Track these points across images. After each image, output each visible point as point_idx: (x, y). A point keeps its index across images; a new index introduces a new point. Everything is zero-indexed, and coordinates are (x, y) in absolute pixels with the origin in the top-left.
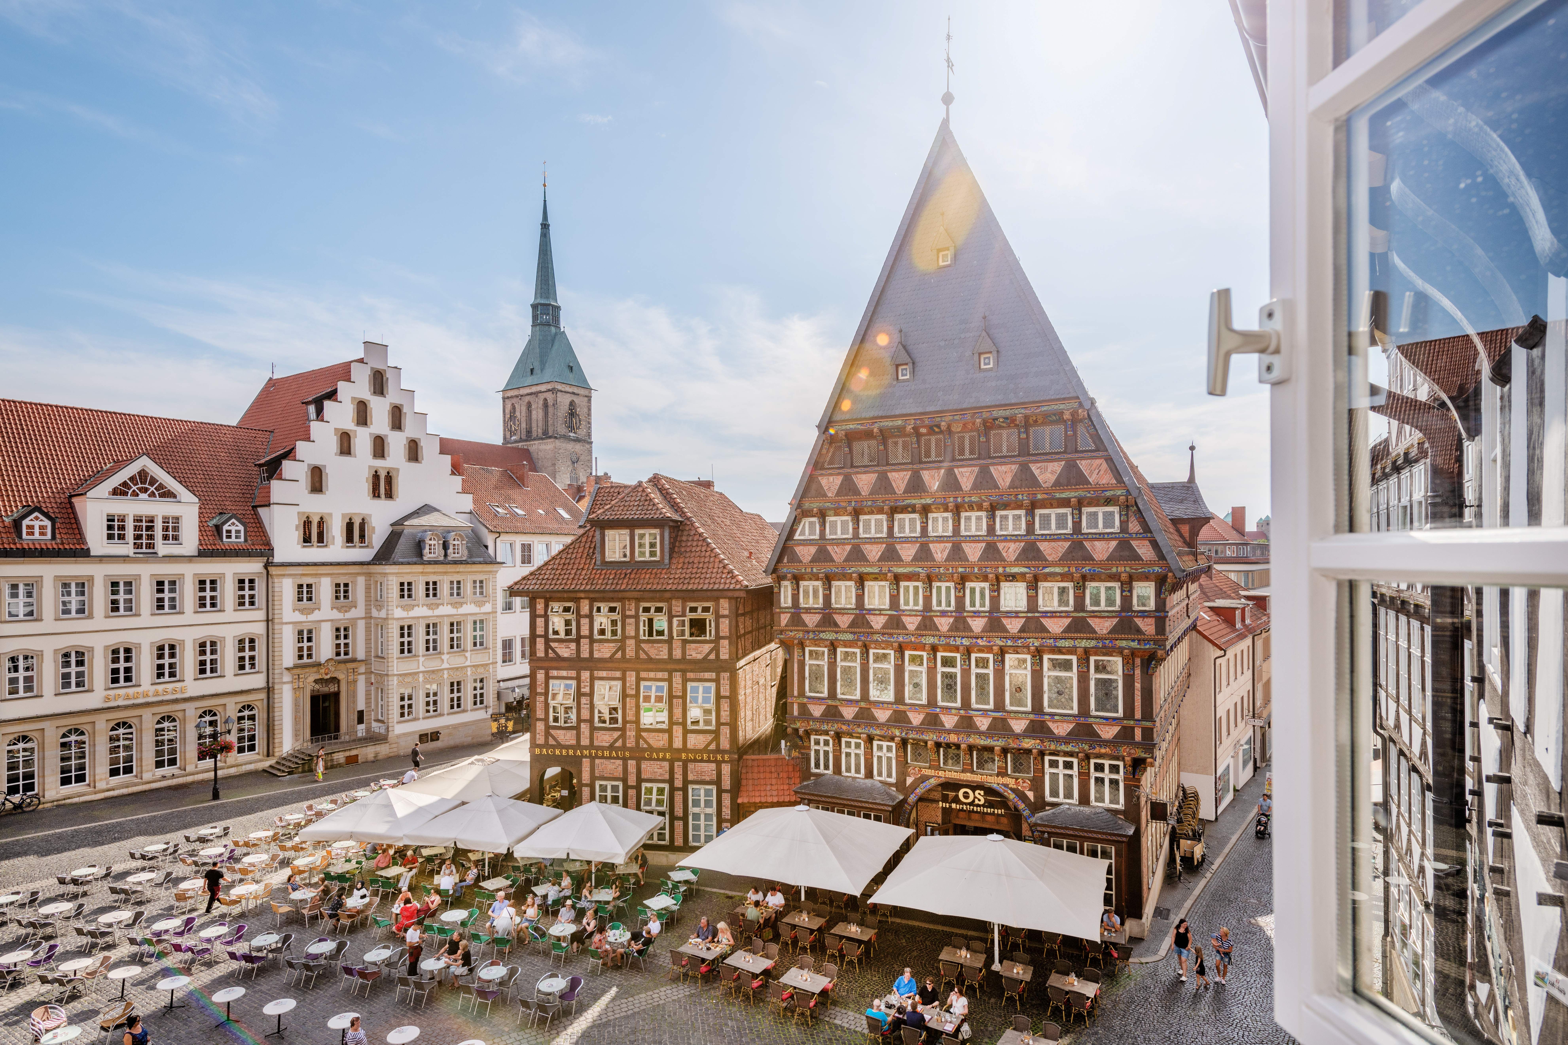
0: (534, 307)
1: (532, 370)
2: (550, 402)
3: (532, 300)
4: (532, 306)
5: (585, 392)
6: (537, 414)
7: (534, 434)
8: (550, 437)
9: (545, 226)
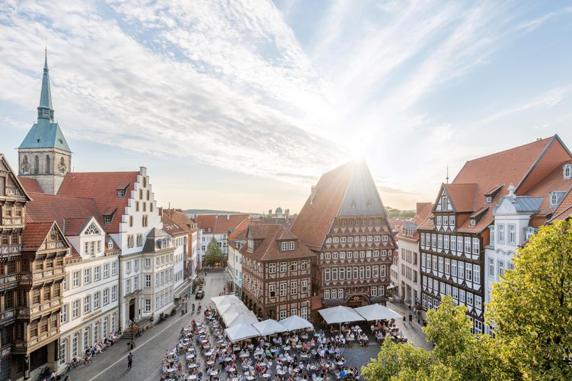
0: (40, 109)
1: (38, 140)
2: (51, 157)
3: (38, 106)
4: (39, 108)
5: (69, 154)
6: (42, 162)
7: (40, 172)
8: (51, 174)
9: (46, 70)
